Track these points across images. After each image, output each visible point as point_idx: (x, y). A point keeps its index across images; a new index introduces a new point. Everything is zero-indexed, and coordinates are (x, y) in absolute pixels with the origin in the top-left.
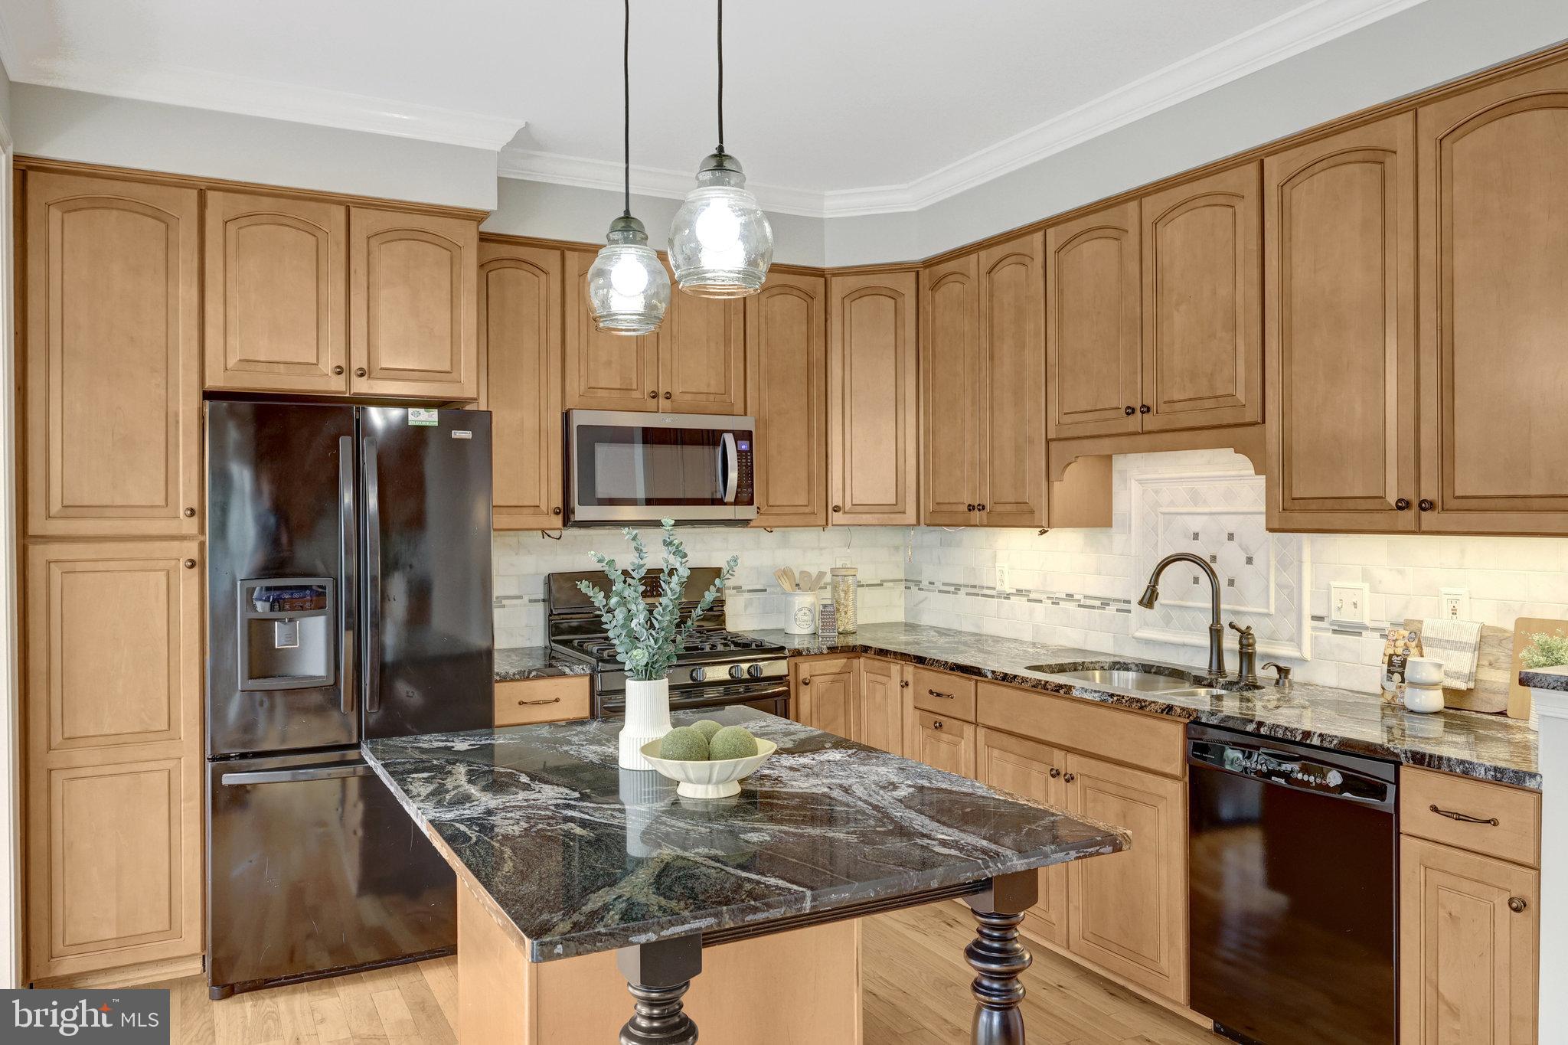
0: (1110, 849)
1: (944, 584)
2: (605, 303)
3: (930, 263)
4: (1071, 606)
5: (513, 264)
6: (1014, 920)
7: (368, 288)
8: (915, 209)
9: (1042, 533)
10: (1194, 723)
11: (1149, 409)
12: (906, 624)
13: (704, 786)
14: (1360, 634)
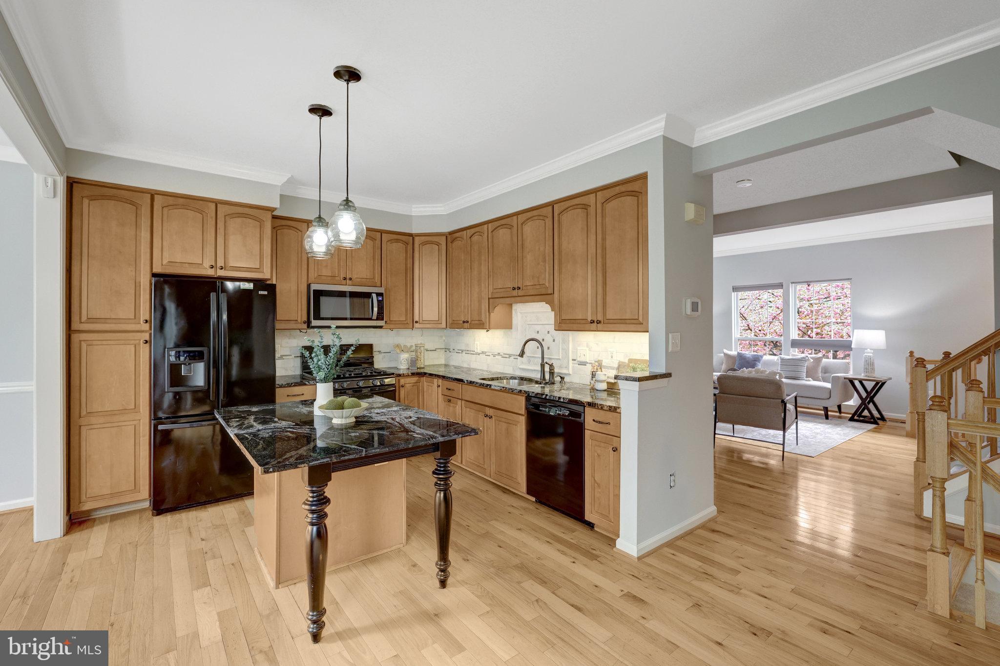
0: (473, 434)
1: (458, 350)
2: (311, 247)
3: (451, 233)
4: (499, 357)
5: (287, 227)
6: (448, 460)
7: (225, 235)
8: (445, 213)
9: (487, 331)
10: (528, 397)
11: (520, 288)
12: (445, 365)
13: (341, 419)
14: (585, 365)
